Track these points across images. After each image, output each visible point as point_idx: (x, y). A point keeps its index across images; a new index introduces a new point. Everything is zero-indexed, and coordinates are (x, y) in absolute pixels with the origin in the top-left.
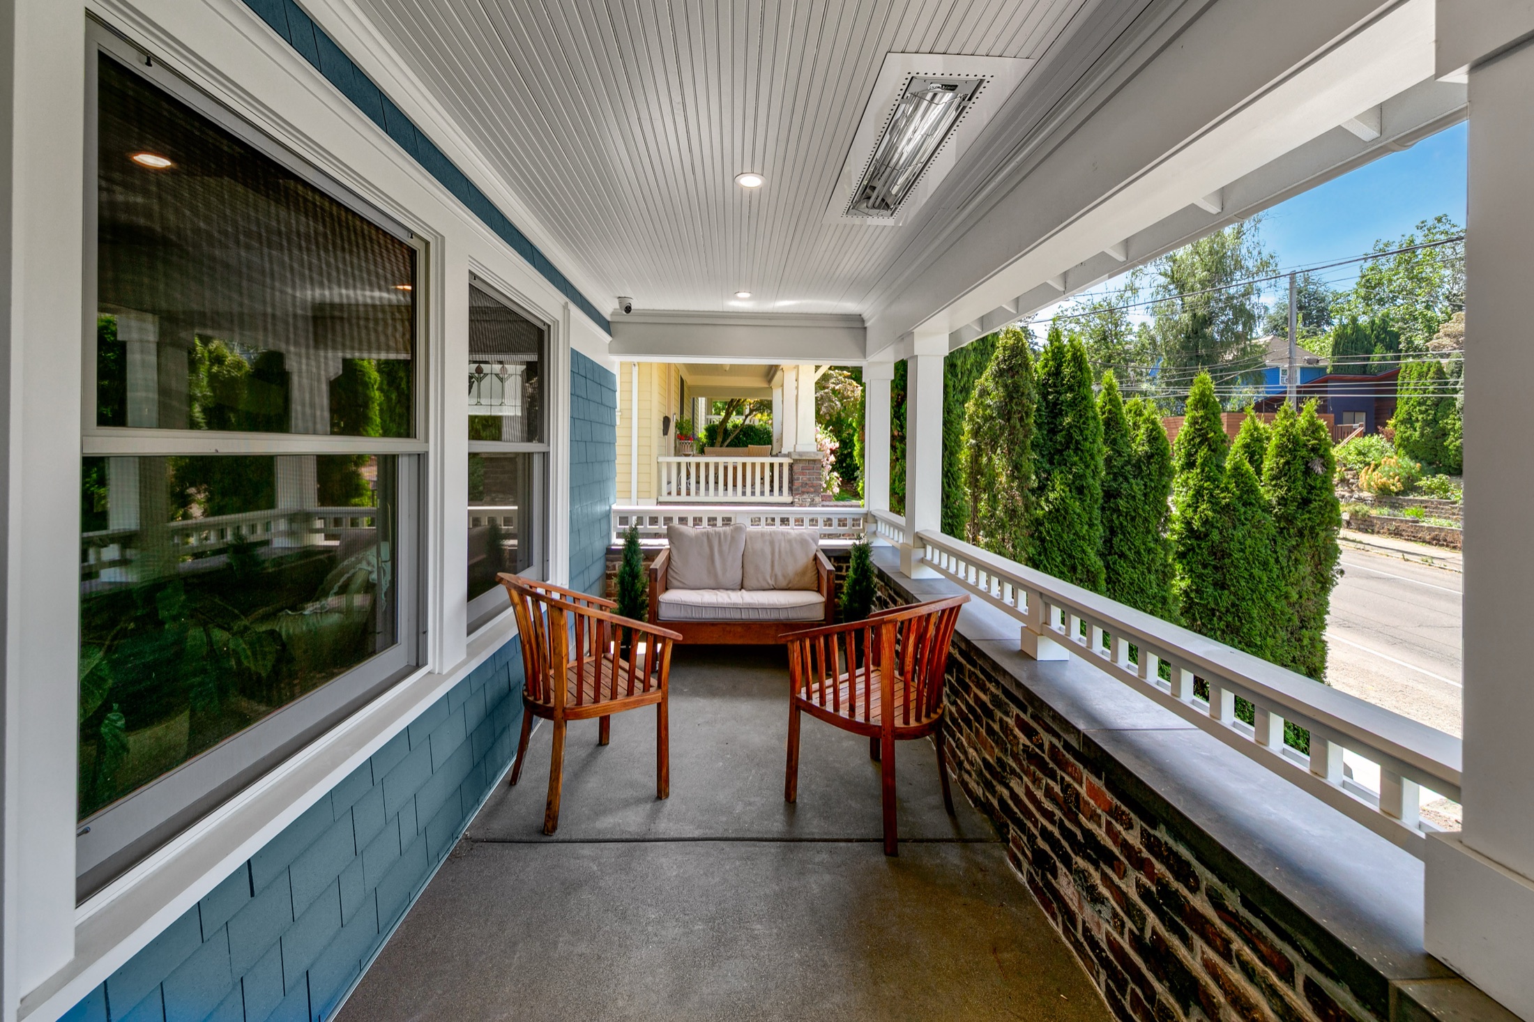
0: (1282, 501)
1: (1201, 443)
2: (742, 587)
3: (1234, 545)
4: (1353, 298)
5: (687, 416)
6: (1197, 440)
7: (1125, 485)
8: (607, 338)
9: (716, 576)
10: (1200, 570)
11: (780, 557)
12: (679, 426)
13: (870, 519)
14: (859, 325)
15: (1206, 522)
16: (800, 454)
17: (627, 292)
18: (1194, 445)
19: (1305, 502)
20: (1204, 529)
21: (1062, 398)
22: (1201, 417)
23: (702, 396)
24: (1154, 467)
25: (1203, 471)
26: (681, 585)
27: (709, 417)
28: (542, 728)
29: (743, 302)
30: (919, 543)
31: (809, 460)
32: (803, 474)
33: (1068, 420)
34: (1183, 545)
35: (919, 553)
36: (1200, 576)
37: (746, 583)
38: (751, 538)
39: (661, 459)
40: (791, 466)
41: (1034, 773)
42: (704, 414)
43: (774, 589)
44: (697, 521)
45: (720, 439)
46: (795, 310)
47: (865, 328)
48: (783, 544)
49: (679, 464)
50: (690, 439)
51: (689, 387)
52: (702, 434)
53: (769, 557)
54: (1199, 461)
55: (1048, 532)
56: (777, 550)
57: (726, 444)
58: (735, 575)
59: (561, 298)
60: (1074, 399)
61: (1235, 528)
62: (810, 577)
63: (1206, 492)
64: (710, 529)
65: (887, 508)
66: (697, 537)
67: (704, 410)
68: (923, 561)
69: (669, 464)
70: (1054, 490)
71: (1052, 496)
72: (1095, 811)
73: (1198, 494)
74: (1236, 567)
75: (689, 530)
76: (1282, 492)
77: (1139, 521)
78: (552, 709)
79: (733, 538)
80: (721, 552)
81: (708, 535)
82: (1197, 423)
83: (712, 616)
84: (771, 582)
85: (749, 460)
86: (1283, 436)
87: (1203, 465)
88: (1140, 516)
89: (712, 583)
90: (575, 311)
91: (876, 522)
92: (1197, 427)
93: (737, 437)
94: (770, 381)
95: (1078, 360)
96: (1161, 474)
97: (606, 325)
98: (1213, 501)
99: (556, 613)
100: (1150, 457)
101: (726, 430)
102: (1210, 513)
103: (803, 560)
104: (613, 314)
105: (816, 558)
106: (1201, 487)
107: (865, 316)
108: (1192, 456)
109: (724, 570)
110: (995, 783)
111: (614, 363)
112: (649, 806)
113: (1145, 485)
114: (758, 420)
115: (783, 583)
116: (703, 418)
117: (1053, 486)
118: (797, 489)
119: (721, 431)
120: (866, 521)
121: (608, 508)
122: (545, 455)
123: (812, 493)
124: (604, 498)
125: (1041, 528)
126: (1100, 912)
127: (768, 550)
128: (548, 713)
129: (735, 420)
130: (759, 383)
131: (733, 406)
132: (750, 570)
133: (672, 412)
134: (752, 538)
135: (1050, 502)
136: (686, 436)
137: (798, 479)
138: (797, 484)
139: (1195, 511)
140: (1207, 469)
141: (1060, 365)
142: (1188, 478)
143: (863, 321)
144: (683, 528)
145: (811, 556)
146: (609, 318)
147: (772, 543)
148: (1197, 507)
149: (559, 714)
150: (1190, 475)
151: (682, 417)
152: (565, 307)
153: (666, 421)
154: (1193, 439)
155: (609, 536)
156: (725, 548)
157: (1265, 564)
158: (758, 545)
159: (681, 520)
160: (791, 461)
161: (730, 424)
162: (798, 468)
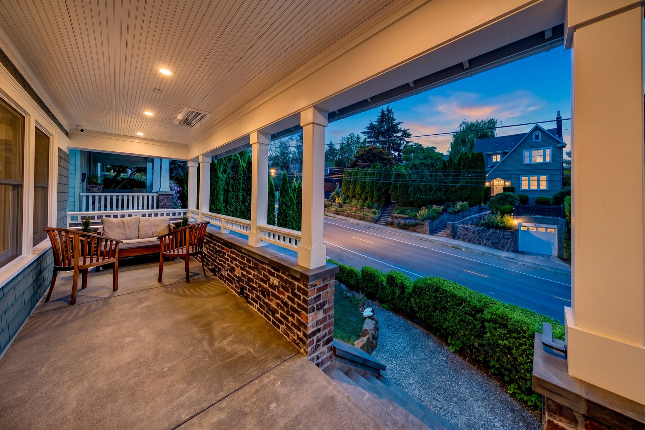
2: (138, 238)
5: (92, 173)
11: (154, 226)
12: (89, 178)
16: (162, 192)
17: (83, 124)
30: (202, 216)
31: (167, 195)
32: (164, 200)
37: (140, 236)
39: (81, 194)
40: (158, 197)
43: (152, 237)
47: (188, 149)
48: (156, 222)
49: (88, 197)
50: (93, 184)
53: (150, 227)
58: (135, 234)
65: (196, 209)
67: (100, 170)
75: (113, 219)
78: (73, 267)
81: (122, 220)
83: (127, 247)
85: (136, 195)
97: (67, 134)
103: (164, 227)
104: (70, 130)
115: (156, 235)
118: (161, 207)
120: (188, 213)
121: (66, 213)
122: (46, 188)
123: (168, 208)
124: (65, 208)
132: (141, 232)
133: (86, 171)
136: (91, 183)
137: (161, 202)
144: (109, 219)
145: (167, 225)
147: (151, 222)
153: (83, 175)
155: (67, 224)
159: (106, 216)
160: (158, 195)
161: (120, 178)
162: (161, 198)
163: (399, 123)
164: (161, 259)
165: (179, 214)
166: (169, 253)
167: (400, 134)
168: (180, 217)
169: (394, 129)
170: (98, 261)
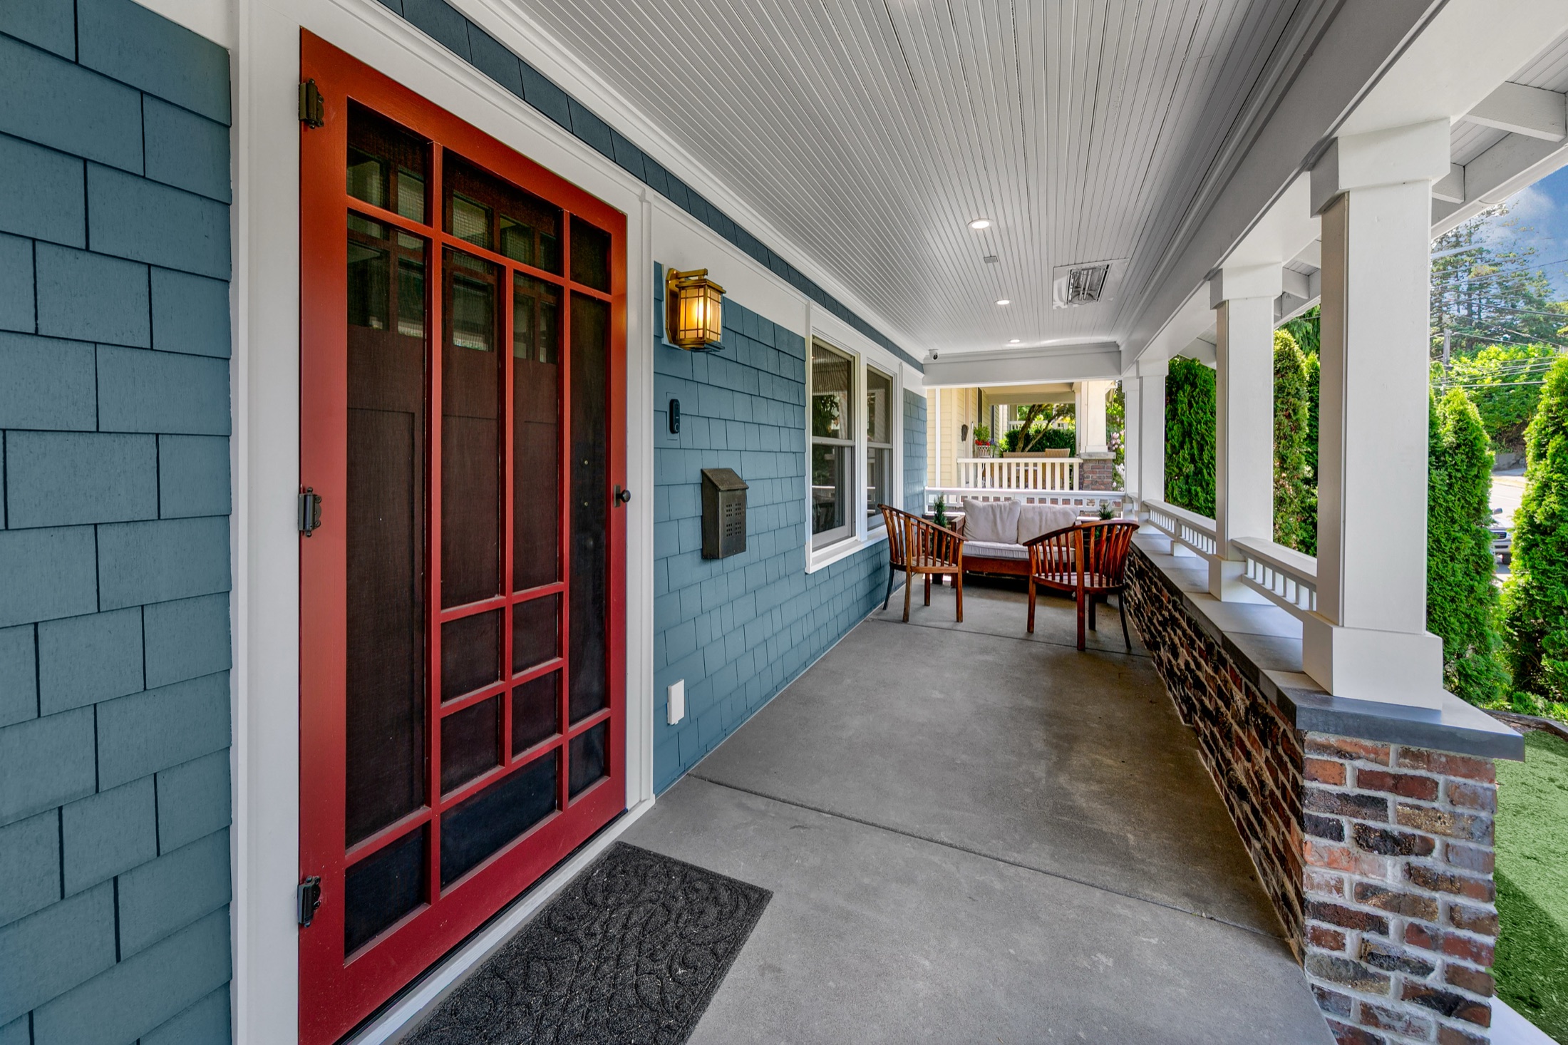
1: (1555, 432)
2: (1017, 542)
5: (986, 422)
6: (1550, 430)
8: (922, 375)
9: (998, 534)
10: (1545, 565)
11: (1045, 522)
12: (977, 433)
13: (1127, 500)
14: (1115, 349)
15: (1551, 516)
16: (1090, 455)
17: (935, 346)
18: (1546, 435)
20: (1549, 523)
22: (1558, 405)
23: (1003, 403)
25: (1553, 462)
26: (974, 537)
27: (1013, 423)
28: (900, 576)
29: (1015, 344)
30: (1144, 508)
31: (1099, 460)
32: (1093, 473)
34: (1525, 540)
36: (1544, 572)
37: (1020, 540)
39: (960, 461)
40: (1081, 466)
42: (1006, 420)
44: (986, 498)
45: (1021, 445)
46: (1058, 344)
47: (1120, 351)
48: (1049, 515)
49: (976, 465)
50: (986, 444)
51: (988, 396)
52: (1002, 440)
53: (1037, 522)
54: (1550, 451)
56: (1044, 518)
57: (1027, 449)
58: (1012, 534)
59: (897, 360)
63: (1554, 484)
64: (995, 503)
66: (984, 508)
67: (1006, 416)
69: (967, 465)
73: (1545, 486)
75: (980, 503)
78: (906, 567)
79: (1010, 509)
80: (1001, 518)
81: (992, 507)
82: (1551, 411)
83: (993, 555)
85: (1049, 461)
87: (1554, 455)
88: (1441, 505)
89: (995, 538)
90: (906, 366)
91: (1132, 502)
92: (1550, 415)
93: (1039, 442)
94: (1071, 386)
97: (920, 367)
99: (907, 520)
101: (1028, 435)
102: (1556, 507)
104: (925, 359)
107: (1119, 342)
108: (1544, 446)
109: (1003, 530)
111: (924, 391)
112: (952, 623)
113: (1450, 476)
114: (1063, 424)
116: (1006, 424)
118: (1087, 487)
119: (1022, 436)
120: (1124, 502)
121: (922, 488)
122: (891, 451)
123: (1103, 490)
124: (920, 482)
127: (1037, 519)
128: (903, 568)
129: (1039, 423)
130: (1060, 388)
131: (1035, 410)
132: (1023, 531)
133: (970, 420)
134: (1025, 510)
136: (983, 441)
137: (1088, 477)
138: (1086, 482)
139: (1540, 505)
140: (1558, 460)
142: (1536, 470)
143: (1118, 346)
144: (974, 501)
146: (922, 362)
147: (1040, 514)
148: (1543, 500)
149: (909, 569)
150: (1538, 467)
151: (980, 425)
152: (901, 365)
153: (965, 429)
154: (1544, 429)
155: (924, 510)
156: (1005, 516)
158: (1031, 516)
159: (973, 498)
160: (1082, 461)
161: (1032, 430)
162: (1087, 467)
164: (1032, 588)
165: (1091, 502)
166: (1044, 577)
168: (1090, 508)
170: (934, 564)
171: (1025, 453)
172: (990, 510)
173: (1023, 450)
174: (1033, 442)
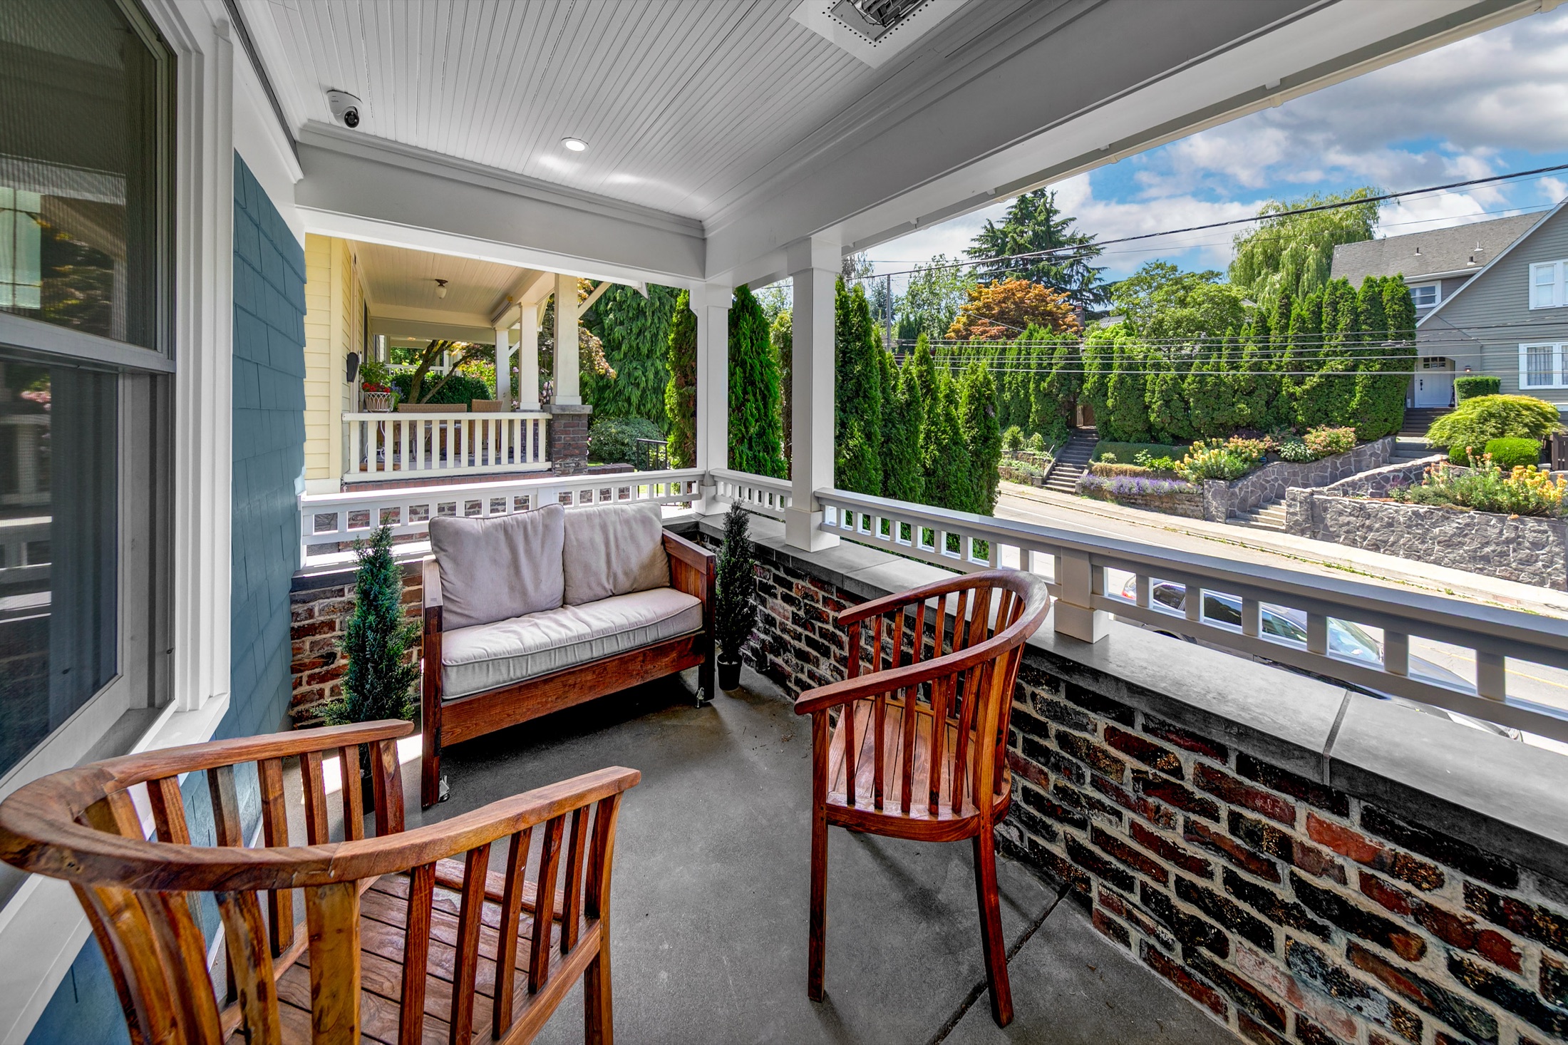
0: (974, 440)
1: (928, 393)
2: (565, 603)
3: (952, 479)
4: (905, 302)
7: (894, 431)
8: (294, 170)
9: (524, 593)
11: (617, 546)
12: (364, 371)
13: (707, 480)
14: (699, 234)
15: (934, 461)
16: (563, 408)
19: (986, 439)
21: (851, 346)
22: (925, 371)
24: (911, 413)
26: (463, 621)
29: (564, 161)
30: (815, 505)
31: (574, 416)
32: (567, 433)
33: (858, 368)
35: (816, 518)
37: (570, 595)
38: (572, 525)
39: (348, 417)
40: (549, 424)
41: (1158, 808)
43: (614, 595)
44: (474, 507)
45: (420, 395)
46: (627, 196)
47: (704, 240)
48: (619, 527)
50: (384, 390)
51: (371, 317)
53: (602, 548)
55: (849, 480)
57: (425, 399)
58: (552, 584)
60: (862, 347)
61: (950, 464)
62: (660, 569)
64: (499, 517)
65: (726, 466)
66: (487, 534)
68: (822, 528)
69: (353, 425)
70: (852, 437)
71: (851, 443)
72: (1332, 861)
74: (953, 497)
75: (470, 524)
76: (974, 432)
77: (904, 462)
79: (546, 527)
80: (529, 552)
81: (498, 527)
83: (544, 668)
84: (609, 586)
86: (972, 387)
87: (929, 412)
89: (517, 606)
91: (715, 484)
93: (445, 391)
94: (494, 320)
95: (862, 308)
96: (916, 420)
98: (938, 442)
100: (908, 404)
101: (423, 382)
102: (937, 453)
103: (648, 545)
104: (305, 130)
105: (665, 540)
106: (929, 430)
109: (537, 582)
110: (1049, 821)
115: (624, 583)
117: (852, 434)
118: (558, 453)
119: (417, 384)
120: (702, 483)
121: (293, 501)
123: (576, 456)
124: (292, 483)
125: (843, 477)
126: (1360, 1009)
127: (599, 539)
129: (438, 370)
130: (474, 321)
131: (431, 351)
132: (577, 573)
133: (356, 349)
134: (574, 523)
135: (849, 449)
136: (378, 385)
137: (560, 439)
138: (558, 445)
139: (928, 452)
140: (932, 415)
141: (846, 315)
143: (703, 230)
145: (659, 538)
146: (296, 136)
147: (602, 528)
148: (930, 447)
153: (352, 361)
156: (536, 544)
157: (967, 491)
158: (585, 535)
160: (551, 417)
161: (429, 375)
162: (559, 425)
163: (1065, 223)
167: (1068, 251)
169: (1048, 238)
171: (422, 405)
172: (502, 536)
173: (419, 401)
174: (434, 391)
